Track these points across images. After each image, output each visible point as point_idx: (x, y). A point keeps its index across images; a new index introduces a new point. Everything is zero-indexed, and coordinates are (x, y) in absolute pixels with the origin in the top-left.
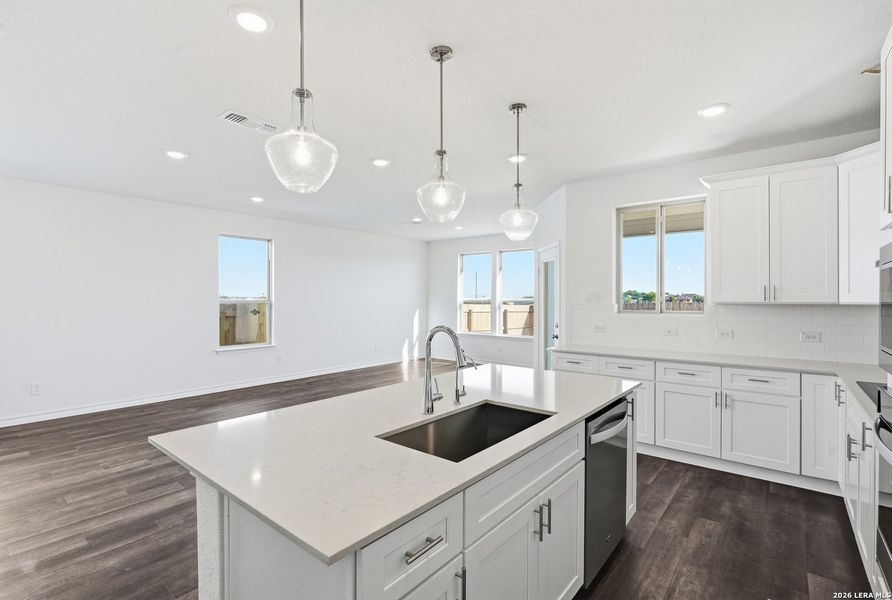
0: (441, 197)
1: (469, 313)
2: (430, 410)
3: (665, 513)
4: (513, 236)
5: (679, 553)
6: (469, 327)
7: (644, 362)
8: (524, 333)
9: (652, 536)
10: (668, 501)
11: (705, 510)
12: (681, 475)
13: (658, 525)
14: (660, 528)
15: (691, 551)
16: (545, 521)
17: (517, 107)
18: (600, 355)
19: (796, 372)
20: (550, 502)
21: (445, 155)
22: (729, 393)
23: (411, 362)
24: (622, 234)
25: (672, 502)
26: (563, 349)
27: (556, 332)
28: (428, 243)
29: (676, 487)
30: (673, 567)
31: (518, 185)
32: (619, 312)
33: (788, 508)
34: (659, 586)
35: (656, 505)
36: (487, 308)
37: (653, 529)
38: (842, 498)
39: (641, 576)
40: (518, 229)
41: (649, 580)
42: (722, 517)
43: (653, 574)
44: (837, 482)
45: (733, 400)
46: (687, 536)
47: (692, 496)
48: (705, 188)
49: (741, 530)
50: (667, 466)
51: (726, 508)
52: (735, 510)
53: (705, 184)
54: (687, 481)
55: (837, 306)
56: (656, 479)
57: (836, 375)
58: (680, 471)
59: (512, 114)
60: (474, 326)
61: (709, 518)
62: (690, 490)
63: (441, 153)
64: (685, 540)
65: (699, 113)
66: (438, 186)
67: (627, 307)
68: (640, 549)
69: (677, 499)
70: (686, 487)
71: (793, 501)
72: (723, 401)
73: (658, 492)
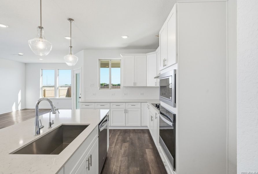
0: (41, 45)
1: (44, 91)
2: (38, 133)
3: (115, 145)
4: (69, 64)
5: (120, 155)
6: (44, 96)
7: (107, 103)
8: (66, 97)
9: (113, 152)
10: (115, 141)
11: (124, 141)
12: (117, 132)
13: (114, 149)
14: (115, 149)
15: (123, 153)
16: (90, 163)
17: (71, 20)
18: (95, 102)
19: (140, 102)
20: (91, 155)
21: (42, 29)
22: (127, 109)
23: (17, 111)
24: (100, 67)
25: (116, 141)
26: (83, 101)
27: (80, 96)
28: (26, 64)
29: (117, 136)
30: (120, 159)
31: (71, 47)
32: (99, 89)
33: (140, 134)
34: (117, 166)
35: (113, 143)
36: (53, 88)
37: (113, 150)
38: (149, 130)
39: (112, 166)
40: (71, 62)
41: (114, 166)
42: (128, 141)
43: (115, 164)
44: (147, 126)
45: (128, 111)
46: (121, 149)
47: (120, 138)
48: (121, 57)
49: (132, 144)
50: (113, 131)
51: (128, 139)
52: (130, 139)
53: (121, 56)
54: (119, 134)
55: (146, 87)
56: (111, 135)
57: (147, 102)
58: (116, 132)
59: (69, 22)
60: (46, 95)
61: (125, 143)
62: (120, 136)
63: (41, 28)
64: (121, 150)
65: (122, 37)
66: (40, 41)
67: (101, 88)
68: (111, 158)
69: (117, 140)
70: (119, 136)
71: (140, 133)
72: (126, 111)
73: (112, 139)
